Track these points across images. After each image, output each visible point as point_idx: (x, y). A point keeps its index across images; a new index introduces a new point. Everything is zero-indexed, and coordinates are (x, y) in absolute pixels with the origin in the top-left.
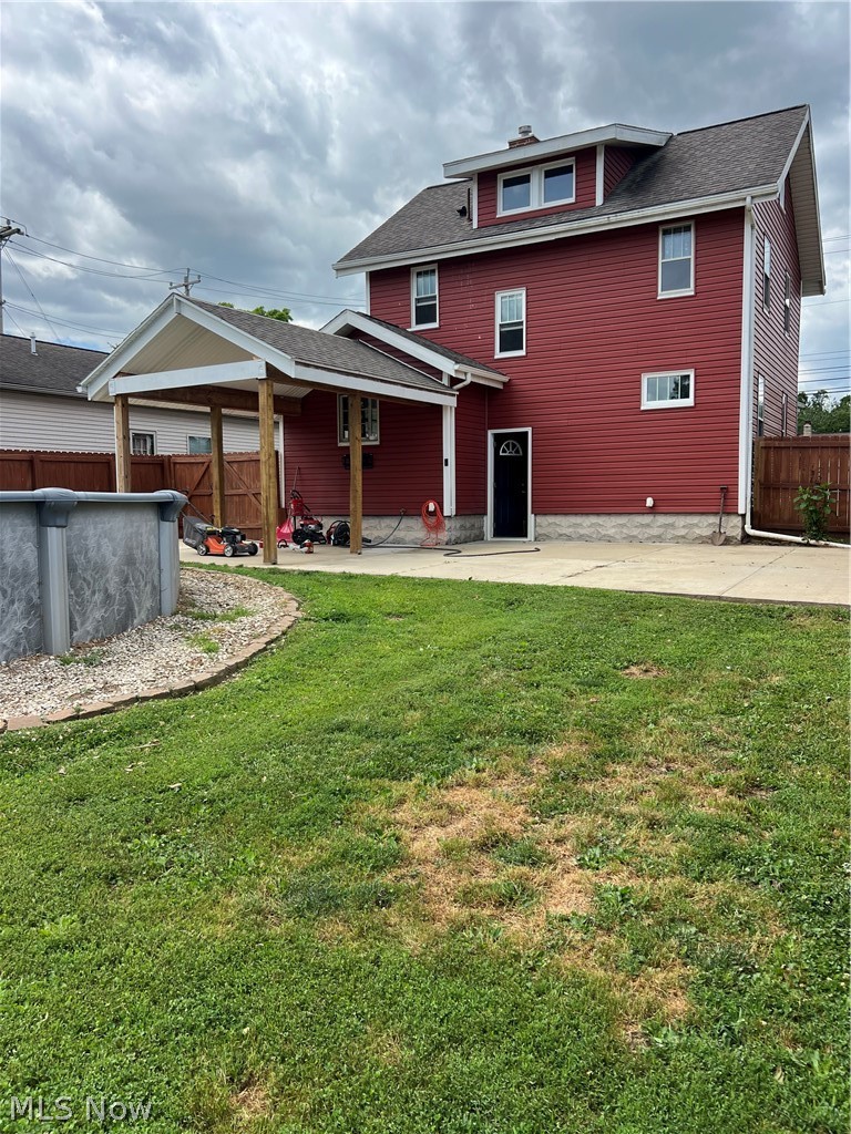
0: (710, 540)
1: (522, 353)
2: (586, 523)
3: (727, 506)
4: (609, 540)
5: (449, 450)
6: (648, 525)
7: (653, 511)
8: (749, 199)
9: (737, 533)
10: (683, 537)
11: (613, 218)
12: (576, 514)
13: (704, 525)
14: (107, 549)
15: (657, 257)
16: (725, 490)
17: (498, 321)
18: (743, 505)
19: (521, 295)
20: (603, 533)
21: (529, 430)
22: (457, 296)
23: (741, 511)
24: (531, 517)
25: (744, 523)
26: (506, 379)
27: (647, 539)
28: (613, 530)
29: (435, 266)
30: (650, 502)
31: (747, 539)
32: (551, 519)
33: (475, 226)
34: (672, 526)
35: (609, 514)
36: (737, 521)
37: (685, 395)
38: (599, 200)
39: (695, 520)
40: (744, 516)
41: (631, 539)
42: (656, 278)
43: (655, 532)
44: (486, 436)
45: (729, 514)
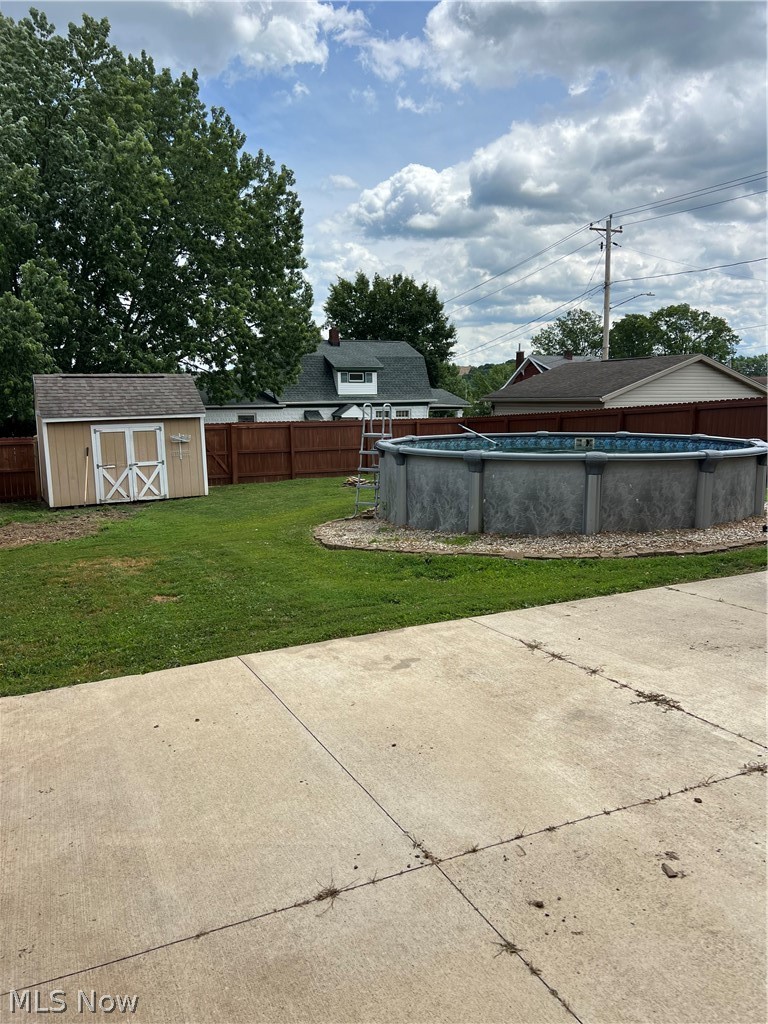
14: (424, 481)
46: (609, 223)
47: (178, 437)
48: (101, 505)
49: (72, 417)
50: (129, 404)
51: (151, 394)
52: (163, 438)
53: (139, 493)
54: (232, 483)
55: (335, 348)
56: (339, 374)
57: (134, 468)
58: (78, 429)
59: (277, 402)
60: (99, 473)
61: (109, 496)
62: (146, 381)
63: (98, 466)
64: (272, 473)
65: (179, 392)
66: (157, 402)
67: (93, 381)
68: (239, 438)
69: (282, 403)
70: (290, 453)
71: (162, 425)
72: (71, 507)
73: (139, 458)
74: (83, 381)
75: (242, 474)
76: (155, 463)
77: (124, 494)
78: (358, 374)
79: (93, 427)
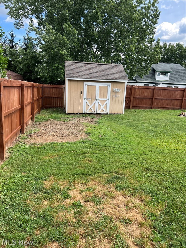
47: (116, 90)
48: (84, 114)
49: (77, 78)
50: (99, 74)
51: (107, 71)
52: (110, 90)
53: (98, 110)
54: (129, 108)
55: (156, 65)
56: (157, 73)
57: (98, 100)
58: (79, 83)
59: (136, 81)
60: (85, 101)
61: (88, 111)
62: (106, 66)
63: (85, 99)
64: (144, 106)
65: (118, 71)
66: (110, 74)
67: (87, 65)
68: (135, 91)
69: (138, 81)
70: (153, 99)
71: (110, 84)
72: (74, 114)
73: (100, 97)
74: (82, 64)
75: (134, 105)
76: (106, 99)
77: (93, 110)
78: (163, 73)
79: (85, 83)
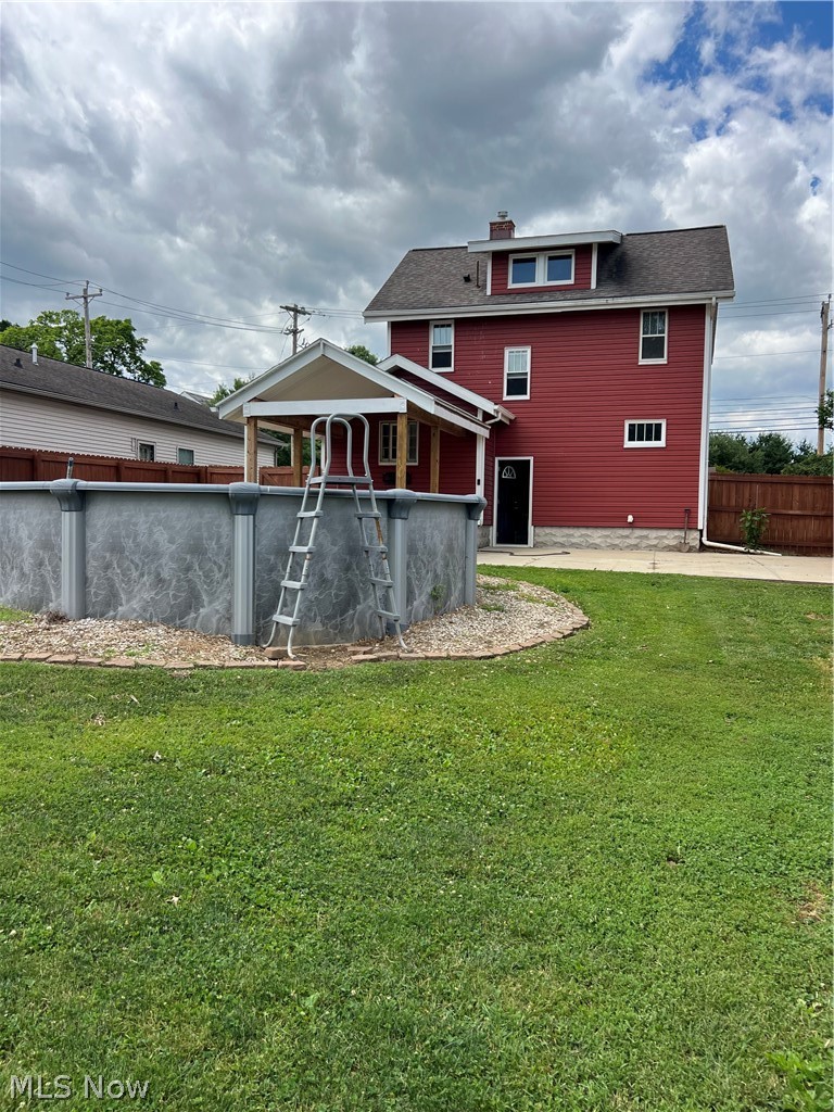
0: (678, 549)
1: (527, 397)
2: (577, 534)
3: (691, 524)
4: (596, 547)
5: (480, 474)
6: (627, 537)
7: (631, 526)
8: (714, 299)
9: (696, 543)
10: (655, 546)
11: (610, 301)
12: (569, 527)
13: (671, 537)
15: (639, 333)
16: (688, 511)
17: (506, 371)
18: (702, 523)
19: (527, 352)
20: (591, 542)
21: (531, 459)
22: (470, 348)
23: (700, 527)
24: (531, 529)
25: (701, 536)
26: (512, 417)
27: (627, 547)
28: (599, 540)
29: (452, 322)
30: (630, 519)
31: (703, 548)
32: (548, 530)
33: (489, 293)
34: (646, 537)
35: (596, 527)
36: (697, 534)
37: (658, 438)
38: (593, 286)
39: (664, 533)
40: (701, 531)
41: (613, 547)
42: (638, 348)
43: (633, 541)
44: (494, 462)
45: (690, 529)
46: (85, 291)
